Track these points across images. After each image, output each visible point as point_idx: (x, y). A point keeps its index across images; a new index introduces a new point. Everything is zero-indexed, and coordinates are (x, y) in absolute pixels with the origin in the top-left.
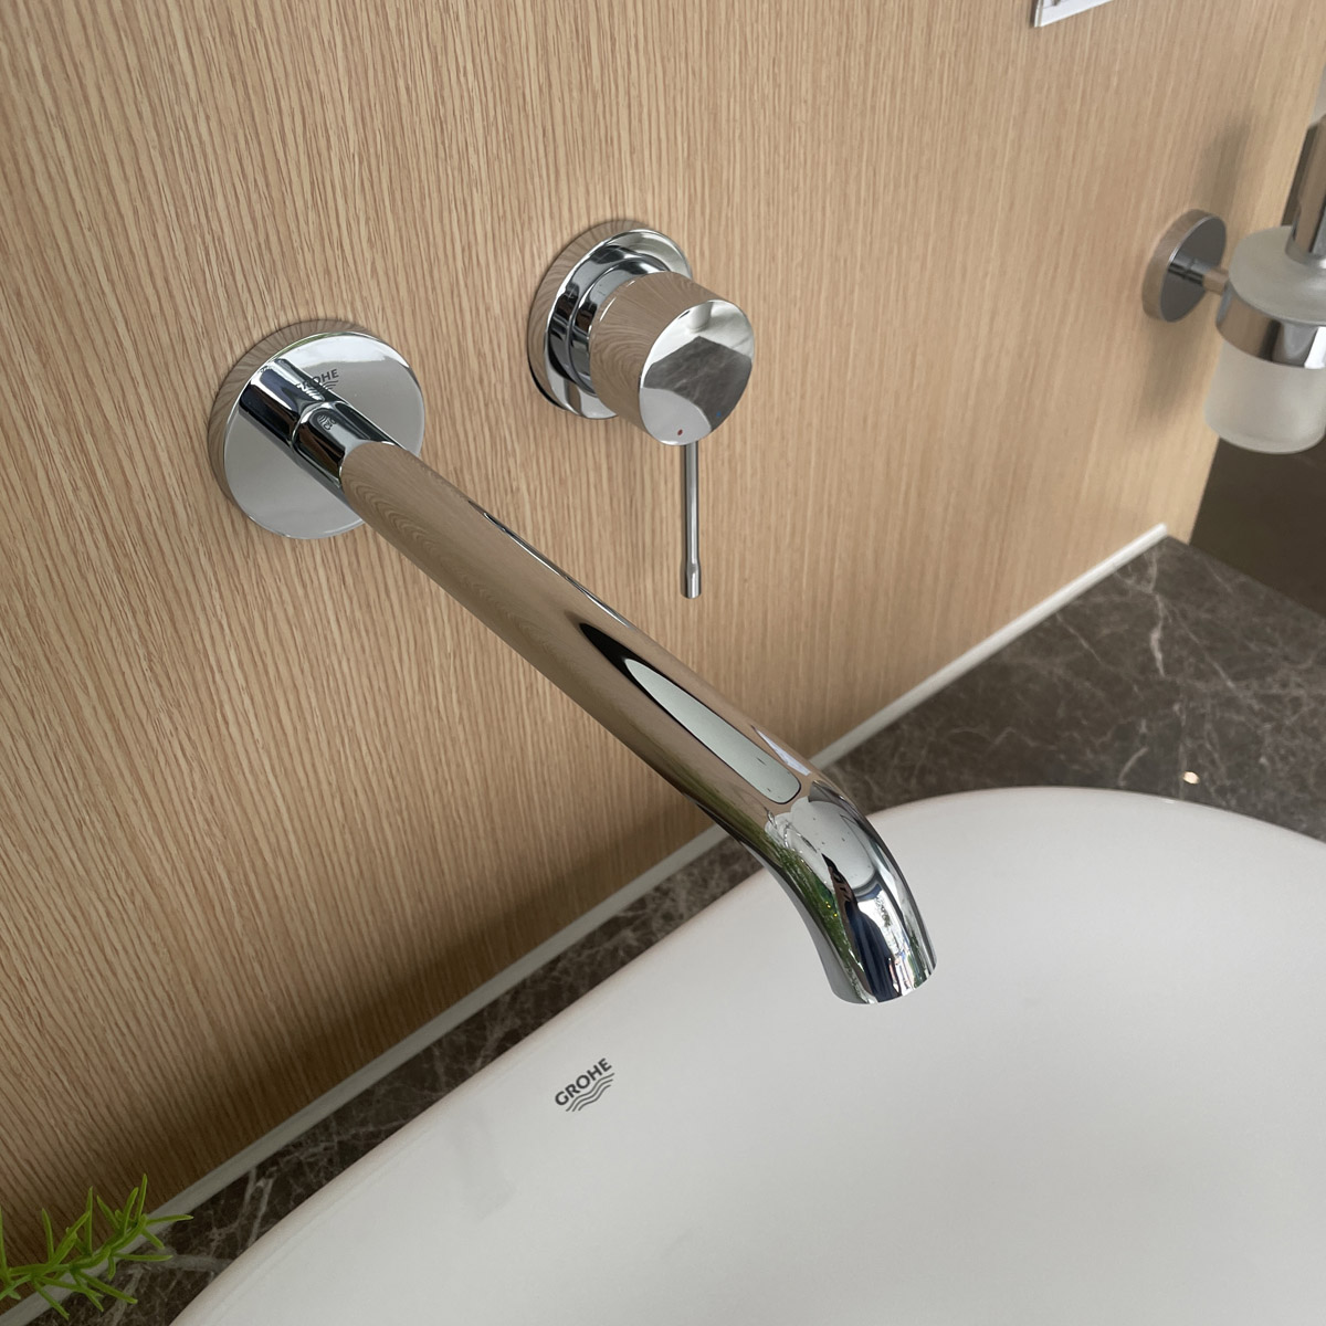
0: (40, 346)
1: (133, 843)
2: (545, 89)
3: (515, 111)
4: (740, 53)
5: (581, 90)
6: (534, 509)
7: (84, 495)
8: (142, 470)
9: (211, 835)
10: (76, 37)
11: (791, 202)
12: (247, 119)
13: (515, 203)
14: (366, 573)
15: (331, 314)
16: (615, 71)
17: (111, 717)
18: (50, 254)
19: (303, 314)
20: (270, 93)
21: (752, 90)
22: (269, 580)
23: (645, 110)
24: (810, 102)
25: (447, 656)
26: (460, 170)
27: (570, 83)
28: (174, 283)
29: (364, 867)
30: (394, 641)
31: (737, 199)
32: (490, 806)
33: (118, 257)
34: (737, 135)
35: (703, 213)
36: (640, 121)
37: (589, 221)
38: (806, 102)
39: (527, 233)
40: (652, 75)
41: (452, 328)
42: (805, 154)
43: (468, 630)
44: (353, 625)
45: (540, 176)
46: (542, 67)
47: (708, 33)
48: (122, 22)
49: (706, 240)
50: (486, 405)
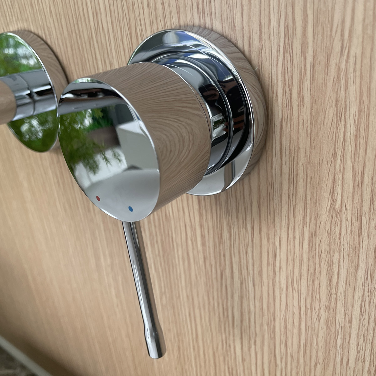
31: (356, 50)
32: (136, 366)
35: (304, 52)
37: (179, 21)
39: (132, 16)
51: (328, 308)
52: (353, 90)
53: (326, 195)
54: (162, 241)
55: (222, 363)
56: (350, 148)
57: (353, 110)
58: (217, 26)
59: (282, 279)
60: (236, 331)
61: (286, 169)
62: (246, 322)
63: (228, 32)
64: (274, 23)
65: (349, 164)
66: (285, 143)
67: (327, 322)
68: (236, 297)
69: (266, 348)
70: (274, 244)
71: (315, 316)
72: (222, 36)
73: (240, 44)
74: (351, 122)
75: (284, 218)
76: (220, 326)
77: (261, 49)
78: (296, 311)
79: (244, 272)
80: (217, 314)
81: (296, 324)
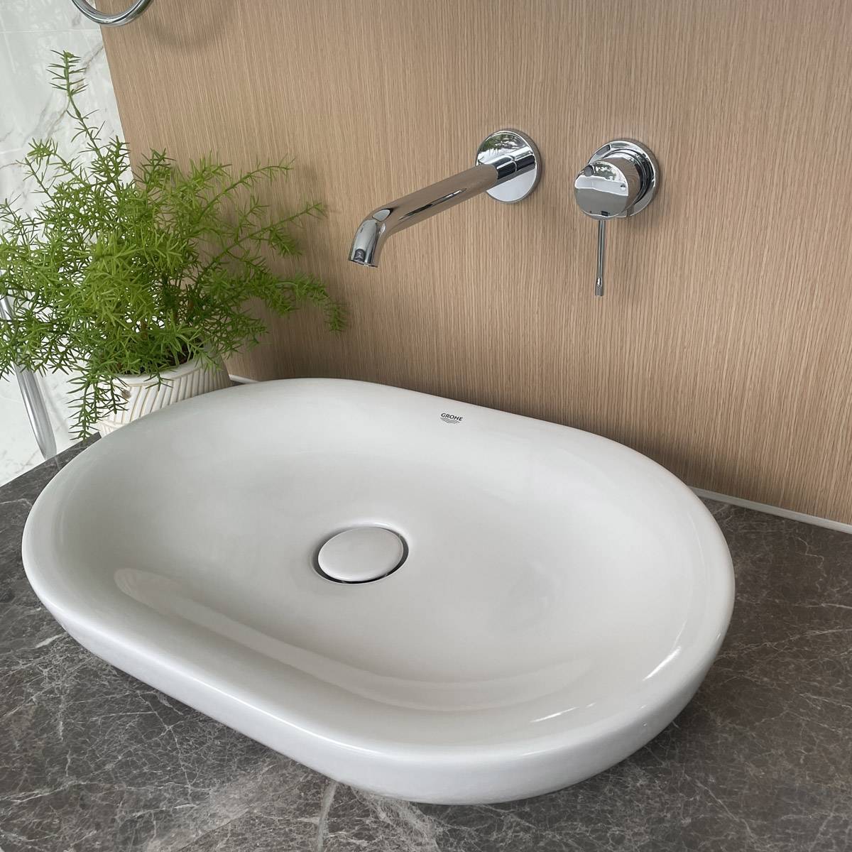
0: (448, 107)
1: (433, 273)
2: (611, 80)
3: (597, 86)
4: (703, 92)
5: (625, 85)
6: (581, 242)
7: (448, 154)
8: (463, 154)
9: (452, 289)
10: (476, 28)
11: (727, 167)
12: (512, 62)
13: (592, 119)
14: (516, 228)
15: (523, 131)
16: (641, 82)
17: (438, 227)
18: (457, 83)
19: (515, 127)
20: (520, 56)
21: (708, 109)
22: (487, 211)
23: (653, 101)
24: (742, 124)
25: (538, 282)
26: (574, 99)
27: (621, 82)
28: (483, 103)
29: (493, 346)
30: (520, 261)
31: (696, 154)
32: (542, 361)
33: (472, 90)
34: (698, 126)
35: (677, 153)
36: (650, 105)
38: (740, 124)
40: (657, 89)
41: (562, 154)
42: (738, 147)
43: (547, 276)
44: (508, 245)
45: (604, 111)
46: (610, 73)
47: (687, 80)
48: (487, 26)
49: (677, 165)
50: (569, 189)
51: (681, 268)
52: (694, 169)
53: (683, 210)
54: (588, 254)
55: (617, 327)
56: (693, 191)
57: (694, 176)
58: (641, 140)
59: (659, 259)
60: (630, 300)
61: (666, 202)
62: (636, 292)
63: (645, 143)
64: (666, 140)
65: (692, 197)
66: (667, 190)
67: (680, 276)
68: (633, 277)
69: (647, 306)
70: (657, 240)
71: (675, 275)
72: (643, 144)
73: (650, 148)
74: (693, 181)
75: (663, 227)
76: (619, 300)
77: (660, 150)
78: (666, 274)
79: (639, 261)
80: (619, 292)
81: (665, 282)
